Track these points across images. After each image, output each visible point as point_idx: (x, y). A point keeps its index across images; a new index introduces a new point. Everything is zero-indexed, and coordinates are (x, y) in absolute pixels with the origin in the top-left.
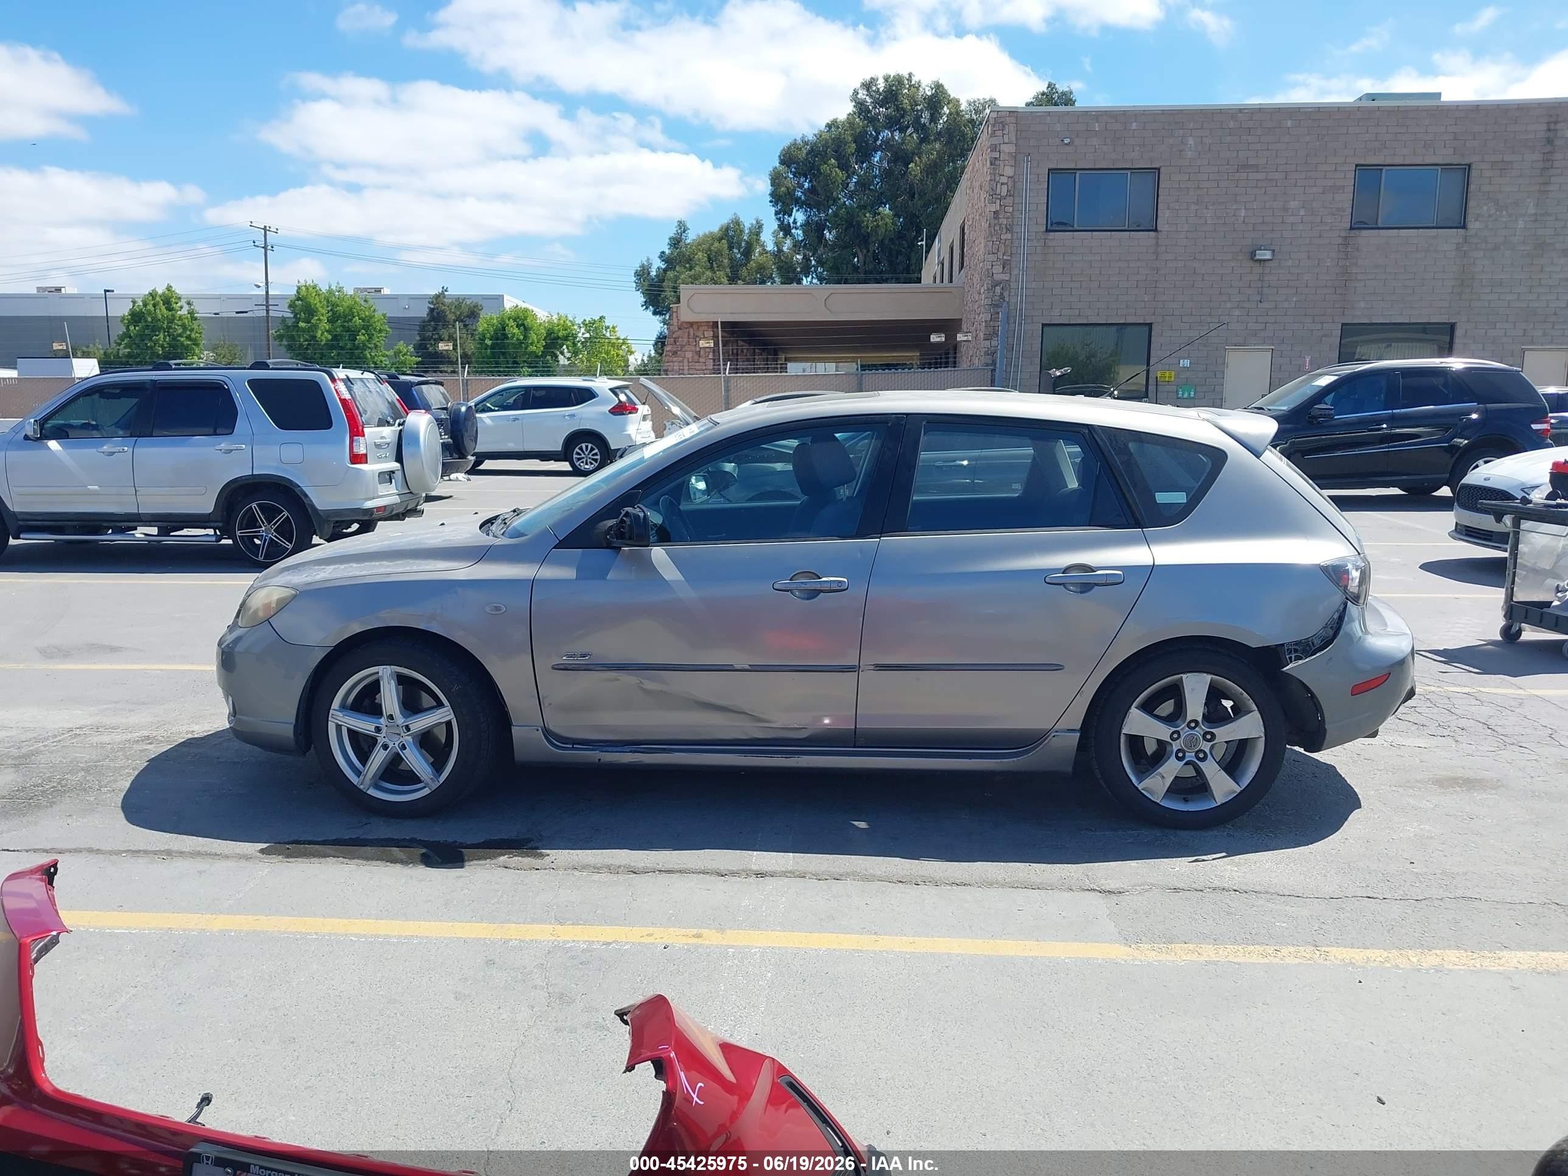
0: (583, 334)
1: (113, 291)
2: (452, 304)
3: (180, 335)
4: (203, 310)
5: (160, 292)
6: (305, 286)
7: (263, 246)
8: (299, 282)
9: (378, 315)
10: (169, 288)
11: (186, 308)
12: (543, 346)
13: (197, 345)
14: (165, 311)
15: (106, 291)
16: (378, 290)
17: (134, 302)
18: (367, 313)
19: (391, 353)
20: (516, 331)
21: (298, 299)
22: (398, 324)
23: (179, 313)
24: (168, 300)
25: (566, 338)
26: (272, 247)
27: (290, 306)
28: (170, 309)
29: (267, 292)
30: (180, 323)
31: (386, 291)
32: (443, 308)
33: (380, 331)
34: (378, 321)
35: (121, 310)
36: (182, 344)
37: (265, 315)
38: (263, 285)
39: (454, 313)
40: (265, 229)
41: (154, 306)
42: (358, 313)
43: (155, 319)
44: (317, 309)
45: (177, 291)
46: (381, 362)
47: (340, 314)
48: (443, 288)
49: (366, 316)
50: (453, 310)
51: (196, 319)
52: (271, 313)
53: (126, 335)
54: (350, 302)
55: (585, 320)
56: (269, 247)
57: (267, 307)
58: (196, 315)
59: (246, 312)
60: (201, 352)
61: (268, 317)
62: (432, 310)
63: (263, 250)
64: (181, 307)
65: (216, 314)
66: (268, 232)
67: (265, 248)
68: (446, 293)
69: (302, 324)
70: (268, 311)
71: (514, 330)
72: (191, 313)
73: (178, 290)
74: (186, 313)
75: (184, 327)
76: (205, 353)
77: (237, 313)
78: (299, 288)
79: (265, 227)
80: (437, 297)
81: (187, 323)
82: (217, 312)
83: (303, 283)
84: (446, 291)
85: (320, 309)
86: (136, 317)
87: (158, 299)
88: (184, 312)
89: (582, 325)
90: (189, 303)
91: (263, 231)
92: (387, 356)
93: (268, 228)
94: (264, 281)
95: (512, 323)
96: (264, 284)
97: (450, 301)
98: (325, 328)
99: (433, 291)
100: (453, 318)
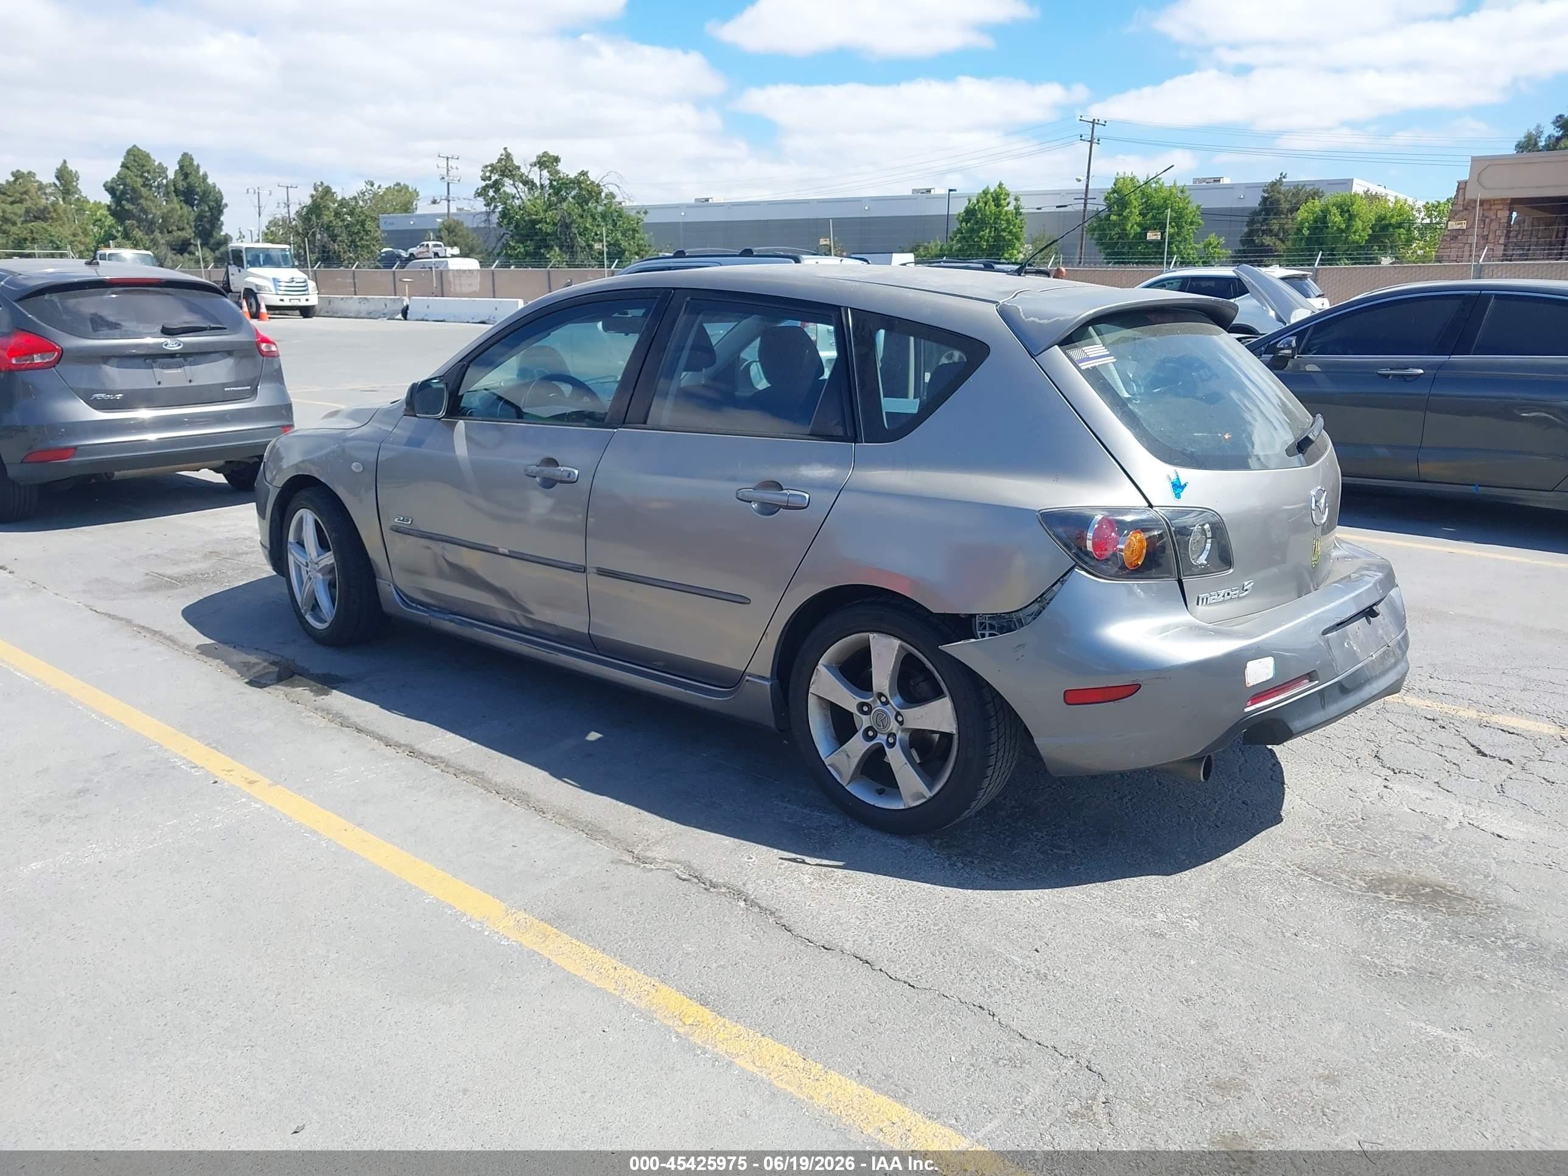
0: (1423, 219)
1: (955, 190)
2: (1288, 191)
3: (1004, 230)
4: (1028, 206)
5: (992, 190)
6: (1123, 178)
7: (1090, 139)
8: (1118, 174)
9: (1192, 207)
10: (1000, 185)
11: (1013, 203)
12: (1369, 235)
13: (1018, 239)
14: (993, 207)
15: (950, 190)
16: (1217, 180)
17: (970, 201)
18: (1181, 205)
19: (1200, 246)
20: (1338, 219)
21: (1114, 191)
22: (1215, 217)
23: (1006, 208)
24: (997, 198)
25: (1400, 225)
26: (1099, 140)
27: (1106, 198)
28: (998, 205)
29: (1087, 186)
30: (1005, 218)
31: (1226, 181)
32: (1278, 196)
33: (1192, 223)
34: (1191, 213)
35: (959, 208)
36: (1004, 237)
37: (1082, 208)
38: (1084, 178)
39: (1289, 201)
40: (1093, 122)
41: (986, 203)
42: (1172, 204)
43: (984, 215)
44: (1130, 201)
45: (1007, 188)
46: (1189, 254)
47: (1154, 206)
48: (1281, 174)
49: (1179, 208)
50: (1289, 199)
51: (1021, 214)
52: (1089, 207)
53: (960, 231)
54: (1166, 194)
55: (1428, 203)
56: (1096, 141)
57: (1086, 200)
58: (1021, 210)
59: (1066, 206)
60: (1022, 245)
61: (1084, 211)
62: (1265, 199)
63: (1089, 143)
64: (1008, 204)
65: (1039, 209)
66: (1096, 125)
67: (1091, 142)
68: (1284, 180)
69: (1113, 218)
70: (1085, 204)
71: (1336, 219)
72: (1017, 208)
73: (1009, 187)
74: (1013, 208)
75: (1008, 221)
76: (1026, 246)
77: (1057, 207)
78: (1117, 180)
79: (1094, 120)
80: (1273, 184)
81: (1011, 218)
82: (1039, 207)
83: (1121, 174)
84: (1284, 177)
85: (1134, 201)
86: (970, 213)
87: (989, 196)
88: (1011, 208)
89: (1422, 209)
90: (1016, 199)
91: (1091, 124)
92: (1196, 248)
93: (1096, 121)
94: (1086, 175)
95: (1334, 210)
96: (1086, 178)
97: (1288, 188)
98: (1136, 220)
99: (1272, 177)
100: (1287, 207)
